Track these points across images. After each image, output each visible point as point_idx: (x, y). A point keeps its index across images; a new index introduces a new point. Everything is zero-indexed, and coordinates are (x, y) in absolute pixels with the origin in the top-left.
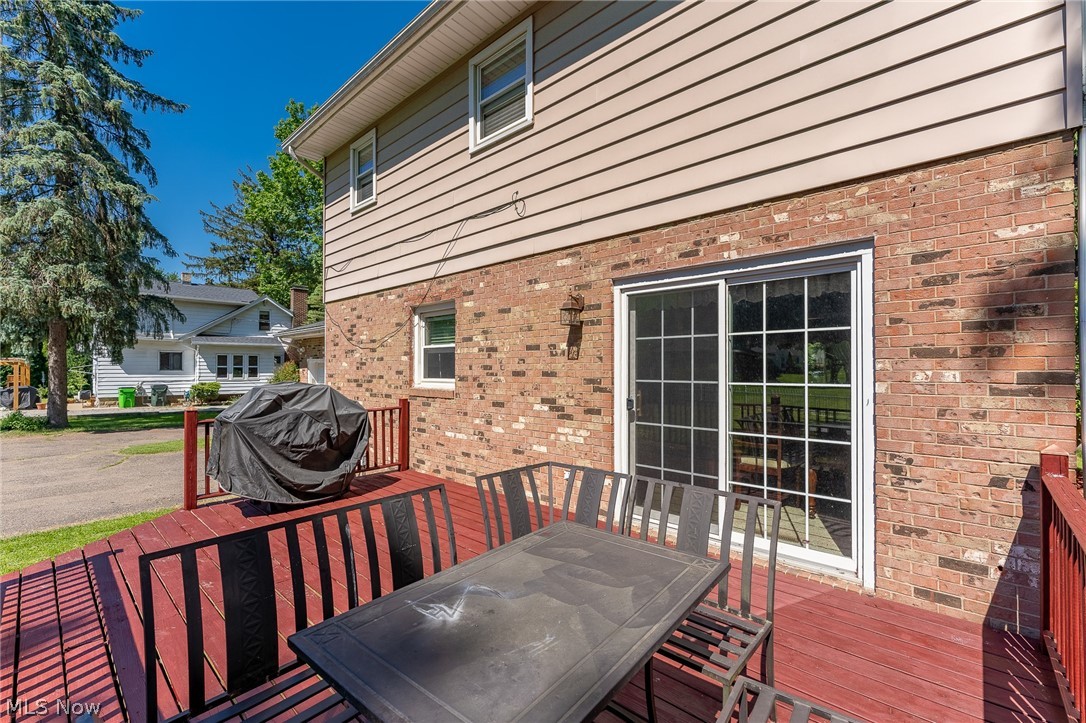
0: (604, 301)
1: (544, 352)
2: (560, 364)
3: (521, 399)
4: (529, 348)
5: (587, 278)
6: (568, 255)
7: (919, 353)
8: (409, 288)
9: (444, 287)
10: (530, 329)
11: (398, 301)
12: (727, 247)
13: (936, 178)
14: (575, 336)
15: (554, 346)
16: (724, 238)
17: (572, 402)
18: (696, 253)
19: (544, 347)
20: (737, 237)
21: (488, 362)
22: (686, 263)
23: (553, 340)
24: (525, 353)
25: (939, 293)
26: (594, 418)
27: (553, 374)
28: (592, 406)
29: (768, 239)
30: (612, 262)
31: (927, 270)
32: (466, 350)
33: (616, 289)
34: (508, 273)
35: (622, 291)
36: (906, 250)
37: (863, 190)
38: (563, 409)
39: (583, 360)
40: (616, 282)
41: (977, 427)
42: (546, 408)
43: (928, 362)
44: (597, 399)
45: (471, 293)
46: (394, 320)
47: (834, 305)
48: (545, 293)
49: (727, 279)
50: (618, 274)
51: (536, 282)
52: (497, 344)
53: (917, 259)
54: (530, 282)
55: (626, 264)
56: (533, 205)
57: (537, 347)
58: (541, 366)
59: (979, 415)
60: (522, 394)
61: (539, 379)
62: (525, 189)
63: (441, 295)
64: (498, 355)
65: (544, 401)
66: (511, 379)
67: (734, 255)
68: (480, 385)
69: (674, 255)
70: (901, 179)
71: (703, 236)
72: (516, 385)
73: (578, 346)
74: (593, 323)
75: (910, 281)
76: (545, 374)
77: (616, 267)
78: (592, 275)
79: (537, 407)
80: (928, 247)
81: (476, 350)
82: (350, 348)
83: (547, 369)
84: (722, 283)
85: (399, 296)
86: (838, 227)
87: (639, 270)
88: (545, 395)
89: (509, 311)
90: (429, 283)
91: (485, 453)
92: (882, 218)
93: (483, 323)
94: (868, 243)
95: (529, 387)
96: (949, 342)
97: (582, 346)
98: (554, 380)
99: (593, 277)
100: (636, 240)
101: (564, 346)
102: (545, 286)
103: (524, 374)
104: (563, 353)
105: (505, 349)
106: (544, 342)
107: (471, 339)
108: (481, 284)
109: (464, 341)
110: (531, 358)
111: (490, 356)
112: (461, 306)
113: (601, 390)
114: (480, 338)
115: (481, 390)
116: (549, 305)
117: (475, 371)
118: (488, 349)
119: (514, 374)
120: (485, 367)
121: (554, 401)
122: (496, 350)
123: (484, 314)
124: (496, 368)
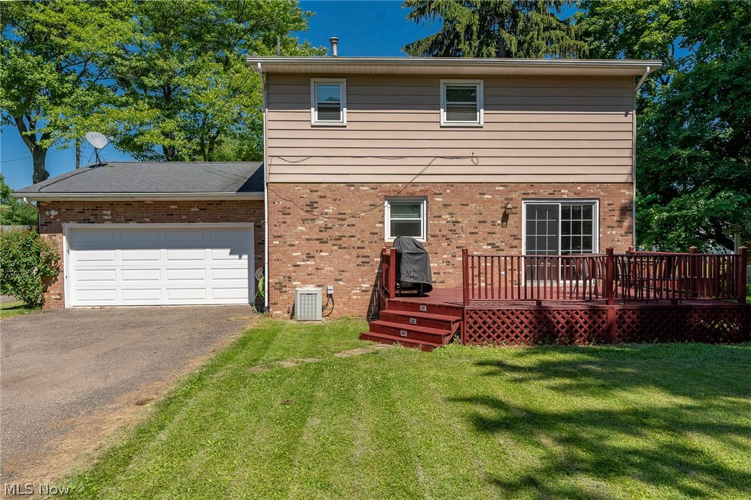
0: (519, 206)
1: (489, 224)
2: (498, 229)
3: (475, 244)
4: (479, 222)
5: (510, 196)
6: (501, 186)
7: (608, 227)
8: (384, 185)
9: (418, 189)
10: (481, 214)
11: (372, 191)
12: (564, 194)
13: (612, 187)
14: (505, 218)
15: (494, 222)
16: (563, 191)
17: (504, 244)
18: (554, 194)
19: (489, 222)
20: (567, 191)
21: (453, 228)
22: (551, 197)
24: (477, 224)
25: (612, 213)
26: (514, 249)
27: (494, 233)
28: (513, 245)
29: (575, 194)
30: (522, 192)
31: (610, 208)
32: (436, 222)
33: (523, 202)
34: (466, 188)
35: (525, 203)
36: (606, 202)
37: (598, 185)
38: (499, 247)
39: (509, 227)
40: (524, 199)
41: (618, 243)
42: (490, 247)
43: (610, 229)
44: (515, 243)
45: (441, 194)
46: (368, 202)
47: (588, 213)
48: (489, 200)
49: (562, 203)
50: (525, 197)
51: (484, 194)
52: (459, 219)
53: (609, 205)
54: (481, 194)
55: (528, 194)
56: (482, 161)
57: (485, 222)
58: (487, 230)
59: (618, 241)
60: (476, 242)
61: (486, 235)
62: (477, 152)
63: (415, 192)
64: (460, 225)
65: (488, 244)
66: (469, 235)
67: (566, 197)
68: (447, 239)
69: (547, 193)
70: (606, 185)
71: (556, 189)
72: (472, 238)
73: (507, 222)
74: (513, 213)
75: (607, 210)
76: (488, 233)
77: (524, 194)
78: (514, 195)
79: (485, 247)
80: (610, 202)
81: (445, 222)
82: (308, 216)
83: (491, 231)
84: (560, 204)
85: (372, 189)
86: (592, 194)
87: (533, 196)
88: (489, 242)
89: (468, 205)
91: (451, 271)
92: (602, 193)
93: (449, 209)
94: (598, 199)
96: (614, 225)
97: (509, 222)
98: (494, 236)
99: (514, 196)
100: (533, 186)
101: (499, 222)
102: (489, 197)
103: (477, 233)
104: (499, 225)
105: (464, 222)
106: (489, 219)
107: (440, 217)
108: (448, 191)
109: (435, 217)
110: (481, 226)
111: (454, 225)
112: (432, 200)
113: (517, 239)
114: (447, 216)
115: (448, 241)
116: (492, 205)
117: (444, 232)
118: (453, 222)
119: (471, 233)
120: (451, 230)
121: (494, 244)
122: (459, 222)
123: (450, 205)
124: (459, 230)
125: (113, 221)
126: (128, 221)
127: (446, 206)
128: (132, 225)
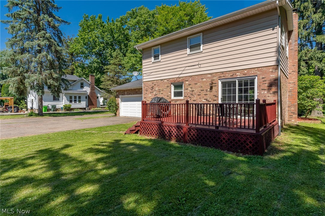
0: (217, 83)
1: (205, 91)
2: (208, 93)
3: (200, 99)
4: (201, 90)
5: (213, 79)
6: (210, 75)
7: (262, 90)
8: (171, 79)
9: (181, 79)
10: (202, 87)
11: (167, 82)
12: (238, 75)
13: (265, 69)
14: (211, 88)
15: (207, 90)
16: (237, 74)
17: (211, 99)
18: (233, 76)
19: (205, 90)
20: (239, 74)
21: (192, 93)
22: (231, 77)
23: (207, 89)
25: (265, 82)
26: (215, 101)
27: (207, 95)
28: (215, 99)
29: (244, 74)
30: (218, 76)
31: (263, 80)
32: (186, 91)
33: (219, 81)
34: (197, 77)
35: (220, 81)
36: (261, 77)
37: (256, 69)
38: (209, 100)
39: (213, 92)
40: (219, 79)
41: (268, 98)
42: (205, 100)
43: (263, 91)
44: (215, 98)
45: (188, 80)
46: (166, 86)
47: (252, 83)
48: (205, 81)
49: (238, 80)
50: (219, 78)
51: (203, 79)
52: (194, 90)
53: (262, 78)
54: (202, 79)
55: (221, 77)
56: (202, 66)
57: (203, 90)
58: (204, 93)
59: (268, 97)
62: (200, 63)
63: (180, 81)
64: (194, 92)
65: (205, 99)
66: (197, 96)
67: (239, 76)
68: (190, 97)
69: (229, 76)
70: (261, 68)
71: (234, 73)
72: (198, 97)
73: (212, 90)
74: (215, 86)
75: (261, 81)
76: (205, 95)
77: (219, 77)
78: (215, 78)
79: (203, 100)
80: (263, 77)
81: (189, 91)
82: (152, 91)
83: (206, 94)
84: (237, 80)
85: (168, 81)
86: (253, 74)
87: (223, 78)
88: (205, 98)
89: (197, 84)
90: (176, 78)
92: (258, 73)
93: (191, 86)
94: (257, 76)
95: (201, 97)
96: (266, 88)
98: (207, 96)
99: (215, 79)
100: (223, 73)
101: (209, 90)
102: (205, 80)
103: (200, 95)
104: (209, 91)
105: (196, 91)
106: (205, 89)
107: (188, 89)
108: (190, 79)
109: (186, 89)
110: (202, 92)
111: (192, 92)
112: (185, 83)
113: (216, 97)
114: (190, 89)
115: (190, 98)
116: (206, 83)
117: (189, 95)
118: (192, 91)
119: (198, 95)
120: (191, 94)
121: (207, 99)
122: (194, 91)
123: (191, 84)
124: (194, 94)
125: (127, 95)
126: (129, 94)
127: (189, 85)
128: (130, 96)
